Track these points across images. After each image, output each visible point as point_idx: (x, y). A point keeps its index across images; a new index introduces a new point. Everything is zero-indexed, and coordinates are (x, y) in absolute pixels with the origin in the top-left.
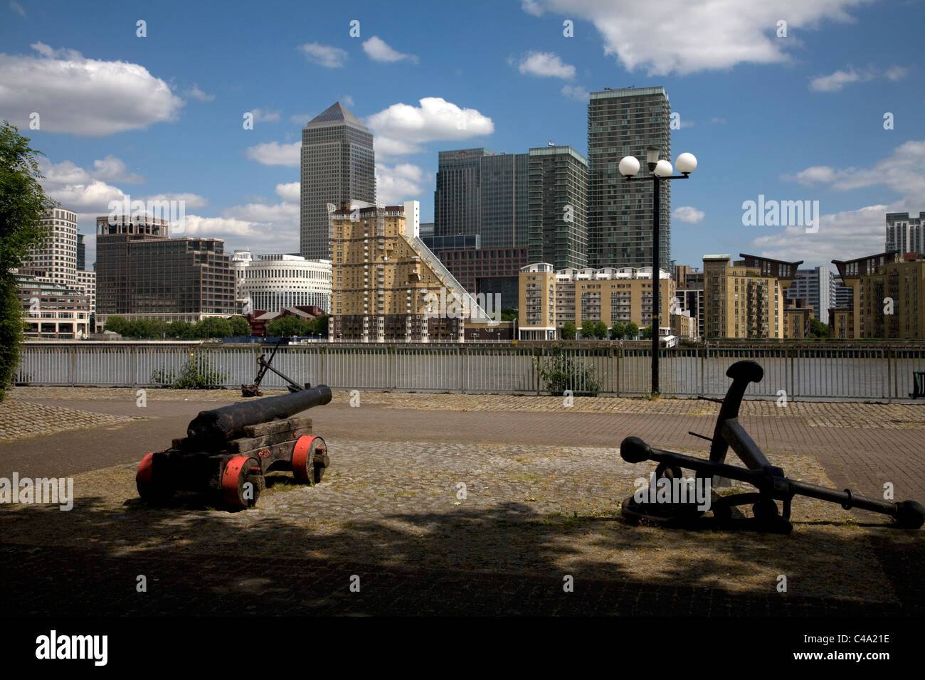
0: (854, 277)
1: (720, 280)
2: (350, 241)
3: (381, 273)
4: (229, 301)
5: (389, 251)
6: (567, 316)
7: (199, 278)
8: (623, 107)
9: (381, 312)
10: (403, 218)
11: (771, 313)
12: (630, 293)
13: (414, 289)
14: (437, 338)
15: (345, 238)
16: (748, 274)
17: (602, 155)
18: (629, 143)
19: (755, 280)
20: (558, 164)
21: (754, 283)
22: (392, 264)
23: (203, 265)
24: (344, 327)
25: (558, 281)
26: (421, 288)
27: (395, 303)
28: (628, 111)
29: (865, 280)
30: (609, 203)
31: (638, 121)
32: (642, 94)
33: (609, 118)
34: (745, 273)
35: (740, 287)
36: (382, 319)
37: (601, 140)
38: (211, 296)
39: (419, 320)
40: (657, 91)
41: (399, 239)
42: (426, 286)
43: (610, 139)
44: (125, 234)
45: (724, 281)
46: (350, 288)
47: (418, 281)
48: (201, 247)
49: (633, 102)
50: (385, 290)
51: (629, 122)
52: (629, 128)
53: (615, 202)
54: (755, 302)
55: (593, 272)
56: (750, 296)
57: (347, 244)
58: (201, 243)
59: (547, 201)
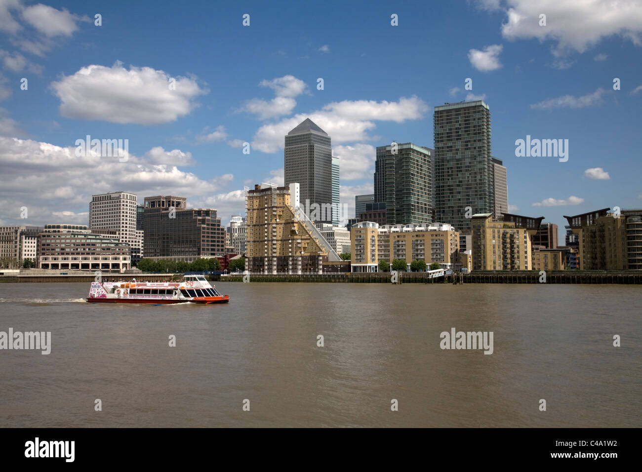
0: (578, 227)
1: (481, 231)
2: (258, 209)
3: (274, 230)
4: (220, 248)
5: (280, 216)
6: (385, 256)
7: (200, 234)
8: (456, 115)
9: (274, 255)
10: (289, 194)
11: (522, 253)
12: (424, 240)
13: (293, 240)
14: (306, 272)
15: (255, 207)
16: (505, 226)
17: (443, 148)
18: (460, 139)
19: (508, 230)
20: (404, 155)
21: (507, 233)
22: (281, 224)
23: (203, 226)
24: (254, 265)
25: (379, 233)
26: (297, 239)
27: (283, 249)
28: (460, 118)
29: (585, 230)
30: (449, 179)
31: (466, 124)
32: (468, 106)
33: (447, 123)
34: (502, 226)
35: (496, 236)
36: (275, 259)
37: (442, 137)
38: (208, 245)
39: (296, 260)
40: (478, 104)
41: (286, 208)
42: (300, 237)
43: (448, 137)
44: (159, 208)
45: (484, 231)
46: (258, 239)
47: (296, 235)
48: (202, 215)
49: (462, 112)
50: (277, 240)
51: (460, 125)
52: (460, 129)
53: (452, 179)
54: (508, 246)
55: (402, 227)
56: (504, 243)
57: (255, 212)
58: (202, 212)
59: (398, 180)
